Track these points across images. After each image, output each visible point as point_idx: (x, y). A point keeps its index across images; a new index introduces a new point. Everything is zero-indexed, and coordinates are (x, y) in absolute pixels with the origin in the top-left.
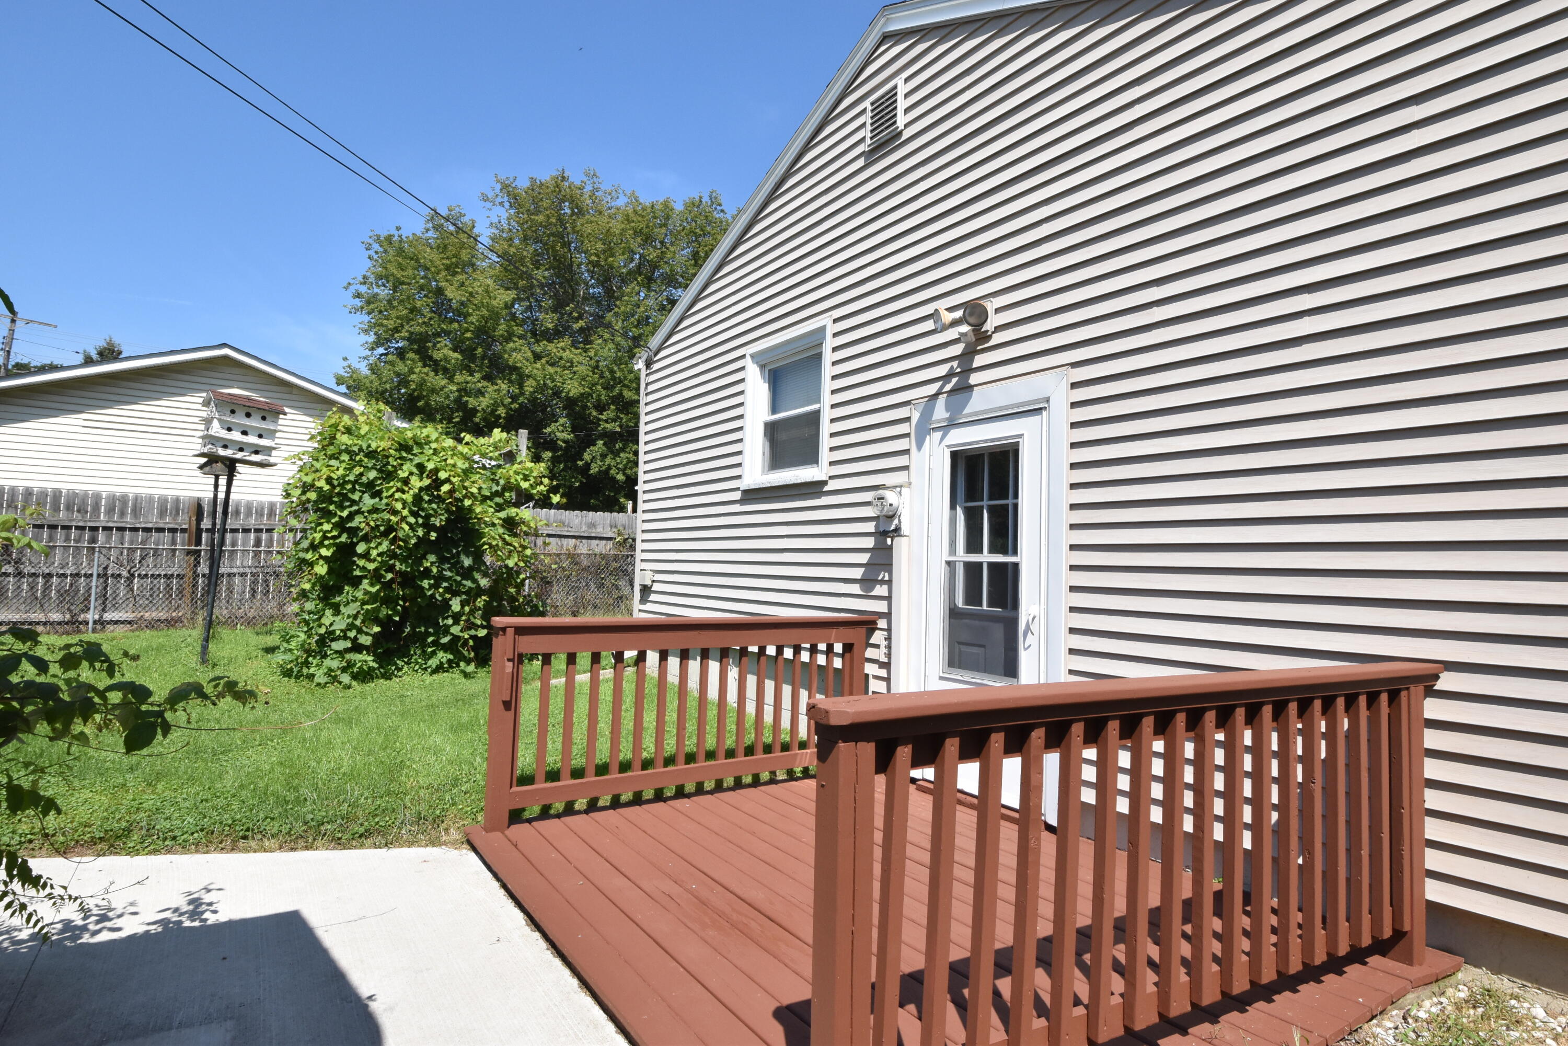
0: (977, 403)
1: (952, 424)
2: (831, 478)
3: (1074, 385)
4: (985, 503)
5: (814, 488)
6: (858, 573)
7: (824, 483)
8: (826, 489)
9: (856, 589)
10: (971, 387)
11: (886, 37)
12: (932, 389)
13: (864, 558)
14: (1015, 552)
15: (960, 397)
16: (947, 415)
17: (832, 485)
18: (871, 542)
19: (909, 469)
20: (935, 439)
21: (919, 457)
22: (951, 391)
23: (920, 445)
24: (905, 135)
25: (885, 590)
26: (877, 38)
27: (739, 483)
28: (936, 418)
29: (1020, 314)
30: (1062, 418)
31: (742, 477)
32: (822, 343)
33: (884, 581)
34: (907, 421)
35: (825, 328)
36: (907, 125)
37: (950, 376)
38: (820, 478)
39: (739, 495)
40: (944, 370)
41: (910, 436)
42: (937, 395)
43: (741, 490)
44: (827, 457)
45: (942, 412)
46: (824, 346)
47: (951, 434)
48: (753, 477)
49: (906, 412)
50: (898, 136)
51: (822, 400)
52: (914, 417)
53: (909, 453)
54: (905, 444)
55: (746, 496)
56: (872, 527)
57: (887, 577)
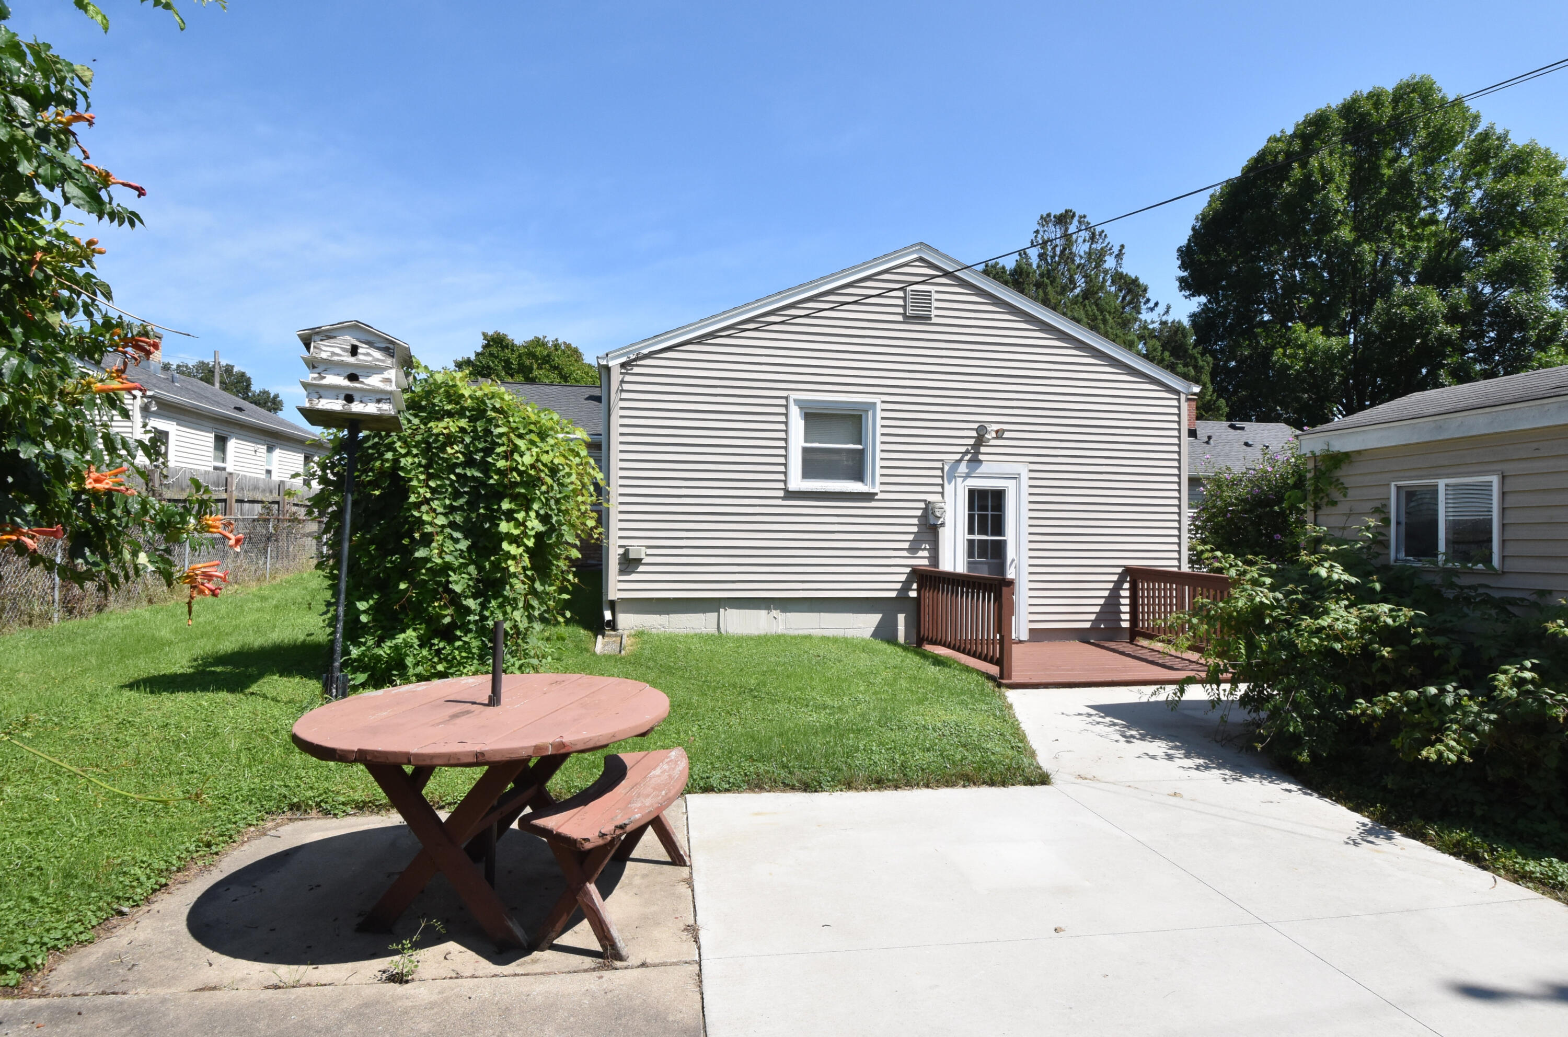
0: (983, 469)
1: (968, 476)
2: (881, 492)
3: (1030, 471)
4: (990, 513)
5: (869, 497)
6: (906, 545)
7: (876, 494)
8: (876, 497)
9: (905, 554)
10: (981, 461)
11: (921, 259)
12: (958, 457)
13: (911, 537)
14: (1002, 534)
15: (973, 464)
16: (967, 471)
17: (880, 496)
18: (915, 529)
19: (942, 494)
20: (959, 480)
21: (949, 488)
22: (969, 461)
23: (949, 483)
24: (934, 320)
25: (926, 554)
26: (915, 256)
27: (782, 485)
28: (959, 471)
29: (1006, 435)
30: (1025, 482)
31: (785, 482)
32: (867, 411)
33: (925, 549)
34: (942, 469)
35: (875, 404)
36: (936, 316)
37: (967, 452)
38: (872, 491)
39: (781, 493)
40: (963, 449)
41: (942, 477)
42: (960, 460)
43: (786, 490)
44: (878, 479)
45: (963, 468)
46: (870, 413)
47: (969, 480)
48: (797, 483)
49: (939, 465)
50: (929, 318)
51: (866, 444)
52: (946, 468)
53: (942, 486)
54: (939, 481)
55: (791, 495)
56: (915, 521)
57: (928, 547)
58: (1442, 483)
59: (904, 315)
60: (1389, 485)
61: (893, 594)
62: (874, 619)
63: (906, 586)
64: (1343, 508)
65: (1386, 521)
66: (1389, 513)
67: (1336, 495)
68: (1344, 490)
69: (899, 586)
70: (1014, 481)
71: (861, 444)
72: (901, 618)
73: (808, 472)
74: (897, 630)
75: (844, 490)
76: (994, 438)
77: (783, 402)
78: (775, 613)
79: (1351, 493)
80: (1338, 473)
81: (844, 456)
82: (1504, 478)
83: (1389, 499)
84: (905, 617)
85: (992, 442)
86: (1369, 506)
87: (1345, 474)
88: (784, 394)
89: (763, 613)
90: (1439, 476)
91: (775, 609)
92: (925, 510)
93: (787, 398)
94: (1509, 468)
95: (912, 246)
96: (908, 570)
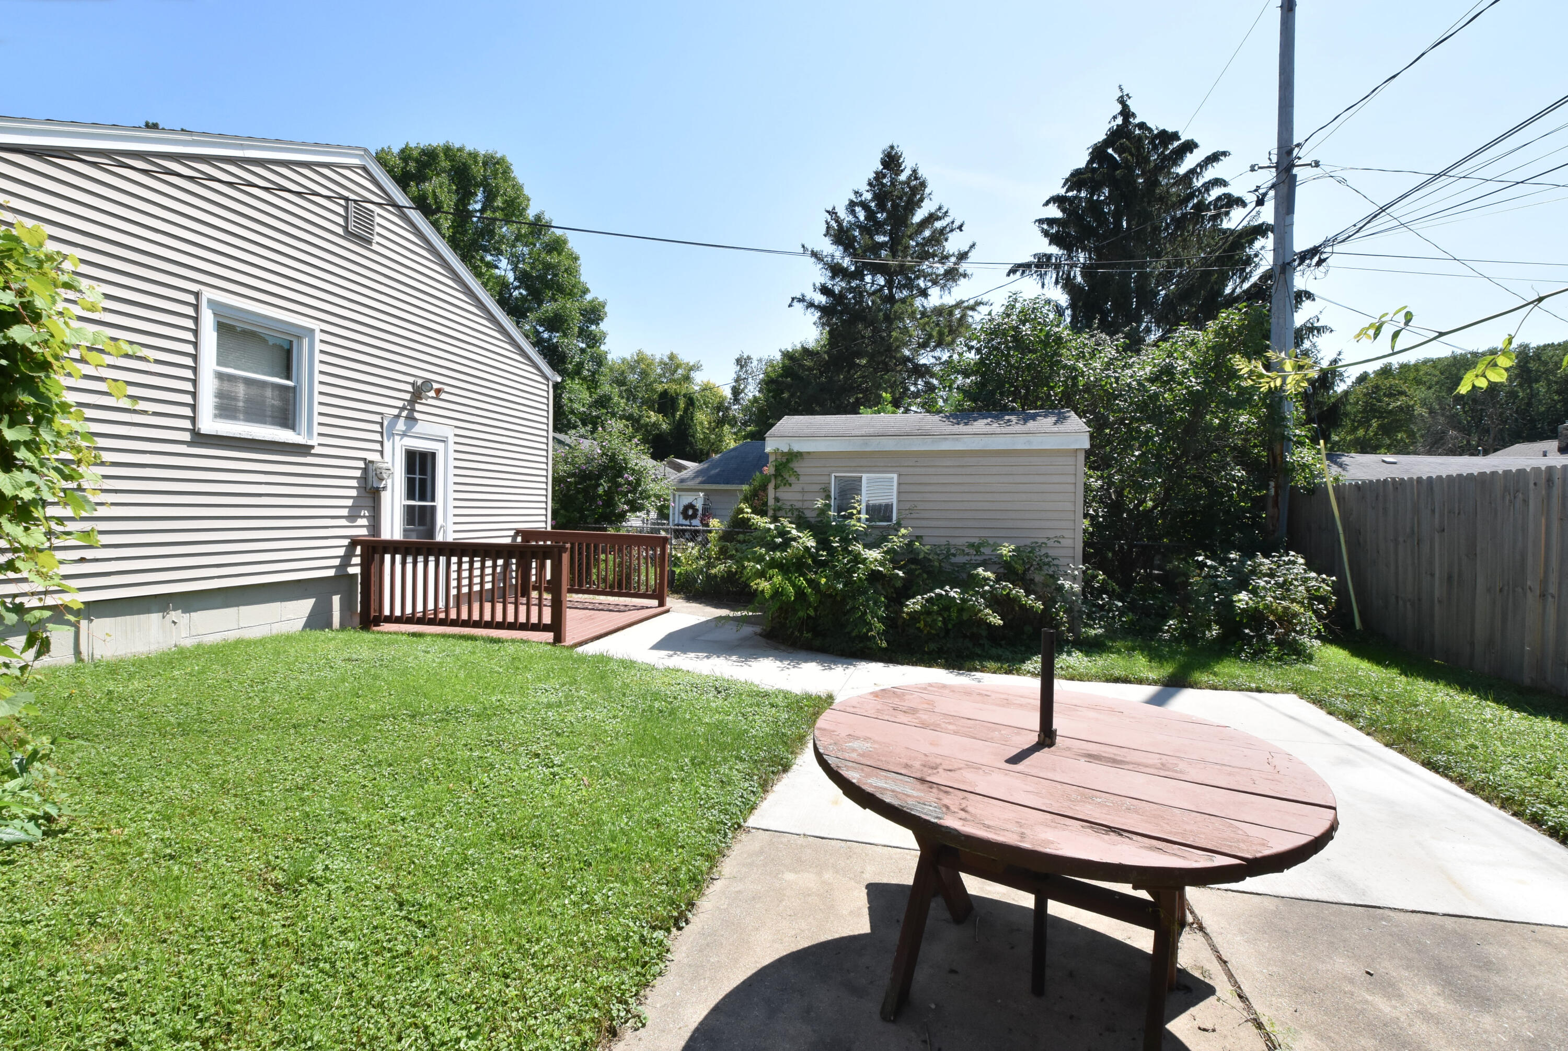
0: (419, 428)
1: (404, 435)
2: (319, 445)
3: (457, 435)
4: (419, 475)
5: (304, 450)
6: (345, 512)
7: (312, 447)
8: (313, 451)
9: (344, 522)
10: (416, 420)
11: (364, 168)
12: (396, 412)
13: (349, 502)
14: (433, 500)
15: (409, 422)
16: (404, 428)
17: (317, 450)
18: (354, 493)
19: (382, 453)
20: (397, 438)
21: (388, 445)
22: (406, 418)
23: (389, 440)
24: (375, 247)
25: (364, 522)
26: (356, 161)
27: (187, 424)
28: (397, 428)
29: (443, 396)
30: (452, 447)
31: (193, 420)
32: (299, 338)
33: (364, 517)
34: (382, 424)
35: (313, 331)
36: (378, 243)
37: (403, 409)
38: (310, 443)
39: (187, 437)
40: (400, 404)
41: (382, 433)
42: (398, 416)
43: (195, 433)
44: (317, 429)
45: (401, 425)
46: (306, 342)
47: (405, 439)
48: (209, 424)
49: (378, 418)
50: (370, 243)
51: (298, 381)
52: (386, 423)
53: (382, 443)
54: (377, 437)
55: (200, 439)
56: (354, 483)
57: (367, 514)
58: (865, 476)
59: (346, 228)
60: (829, 475)
61: (331, 573)
62: (306, 605)
63: (346, 560)
64: (796, 487)
65: (828, 497)
66: (830, 492)
67: (792, 479)
68: (798, 476)
69: (337, 562)
70: (443, 444)
71: (288, 377)
72: (336, 600)
73: (226, 409)
74: (331, 616)
75: (277, 439)
76: (433, 398)
77: (191, 299)
78: (174, 615)
79: (801, 478)
80: (791, 465)
81: (269, 393)
82: (899, 475)
83: (830, 483)
84: (340, 598)
85: (430, 401)
86: (817, 488)
87: (796, 465)
88: (195, 287)
89: (155, 617)
90: (863, 472)
91: (174, 610)
92: (365, 470)
93: (197, 295)
94: (904, 471)
95: (357, 148)
96: (346, 542)
